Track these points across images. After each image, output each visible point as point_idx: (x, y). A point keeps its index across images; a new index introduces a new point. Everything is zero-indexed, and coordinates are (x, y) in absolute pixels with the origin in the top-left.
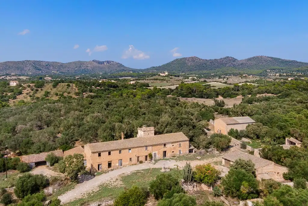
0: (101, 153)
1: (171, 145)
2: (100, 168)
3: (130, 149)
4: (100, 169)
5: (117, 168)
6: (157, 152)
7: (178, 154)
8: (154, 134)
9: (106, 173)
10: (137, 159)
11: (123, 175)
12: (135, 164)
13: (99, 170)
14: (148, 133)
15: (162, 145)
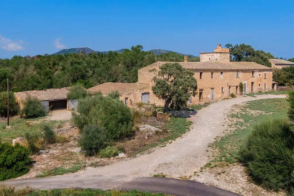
1: (258, 74)
6: (246, 82)
8: (229, 60)
10: (228, 91)
12: (228, 99)
14: (223, 57)
15: (251, 72)
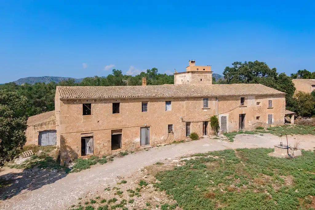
0: (92, 105)
1: (255, 101)
2: (87, 148)
3: (168, 103)
4: (88, 152)
5: (137, 150)
6: (227, 115)
7: (267, 122)
8: (211, 81)
9: (106, 162)
10: (185, 129)
11: (160, 168)
12: (183, 141)
13: (83, 153)
14: (199, 78)
15: (238, 100)
